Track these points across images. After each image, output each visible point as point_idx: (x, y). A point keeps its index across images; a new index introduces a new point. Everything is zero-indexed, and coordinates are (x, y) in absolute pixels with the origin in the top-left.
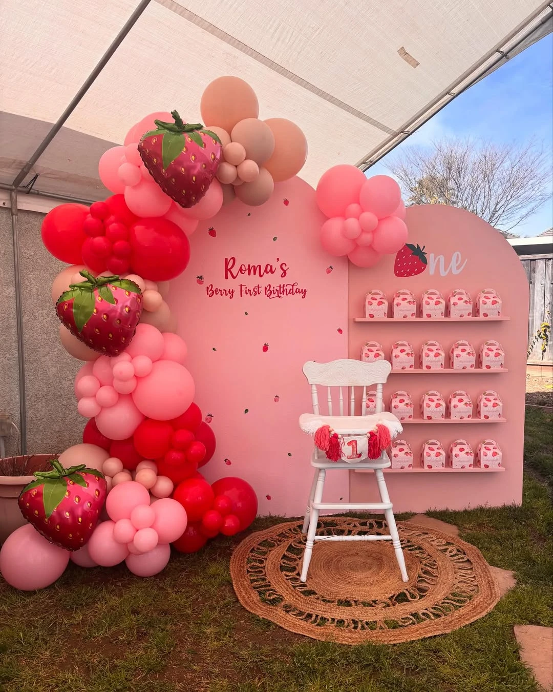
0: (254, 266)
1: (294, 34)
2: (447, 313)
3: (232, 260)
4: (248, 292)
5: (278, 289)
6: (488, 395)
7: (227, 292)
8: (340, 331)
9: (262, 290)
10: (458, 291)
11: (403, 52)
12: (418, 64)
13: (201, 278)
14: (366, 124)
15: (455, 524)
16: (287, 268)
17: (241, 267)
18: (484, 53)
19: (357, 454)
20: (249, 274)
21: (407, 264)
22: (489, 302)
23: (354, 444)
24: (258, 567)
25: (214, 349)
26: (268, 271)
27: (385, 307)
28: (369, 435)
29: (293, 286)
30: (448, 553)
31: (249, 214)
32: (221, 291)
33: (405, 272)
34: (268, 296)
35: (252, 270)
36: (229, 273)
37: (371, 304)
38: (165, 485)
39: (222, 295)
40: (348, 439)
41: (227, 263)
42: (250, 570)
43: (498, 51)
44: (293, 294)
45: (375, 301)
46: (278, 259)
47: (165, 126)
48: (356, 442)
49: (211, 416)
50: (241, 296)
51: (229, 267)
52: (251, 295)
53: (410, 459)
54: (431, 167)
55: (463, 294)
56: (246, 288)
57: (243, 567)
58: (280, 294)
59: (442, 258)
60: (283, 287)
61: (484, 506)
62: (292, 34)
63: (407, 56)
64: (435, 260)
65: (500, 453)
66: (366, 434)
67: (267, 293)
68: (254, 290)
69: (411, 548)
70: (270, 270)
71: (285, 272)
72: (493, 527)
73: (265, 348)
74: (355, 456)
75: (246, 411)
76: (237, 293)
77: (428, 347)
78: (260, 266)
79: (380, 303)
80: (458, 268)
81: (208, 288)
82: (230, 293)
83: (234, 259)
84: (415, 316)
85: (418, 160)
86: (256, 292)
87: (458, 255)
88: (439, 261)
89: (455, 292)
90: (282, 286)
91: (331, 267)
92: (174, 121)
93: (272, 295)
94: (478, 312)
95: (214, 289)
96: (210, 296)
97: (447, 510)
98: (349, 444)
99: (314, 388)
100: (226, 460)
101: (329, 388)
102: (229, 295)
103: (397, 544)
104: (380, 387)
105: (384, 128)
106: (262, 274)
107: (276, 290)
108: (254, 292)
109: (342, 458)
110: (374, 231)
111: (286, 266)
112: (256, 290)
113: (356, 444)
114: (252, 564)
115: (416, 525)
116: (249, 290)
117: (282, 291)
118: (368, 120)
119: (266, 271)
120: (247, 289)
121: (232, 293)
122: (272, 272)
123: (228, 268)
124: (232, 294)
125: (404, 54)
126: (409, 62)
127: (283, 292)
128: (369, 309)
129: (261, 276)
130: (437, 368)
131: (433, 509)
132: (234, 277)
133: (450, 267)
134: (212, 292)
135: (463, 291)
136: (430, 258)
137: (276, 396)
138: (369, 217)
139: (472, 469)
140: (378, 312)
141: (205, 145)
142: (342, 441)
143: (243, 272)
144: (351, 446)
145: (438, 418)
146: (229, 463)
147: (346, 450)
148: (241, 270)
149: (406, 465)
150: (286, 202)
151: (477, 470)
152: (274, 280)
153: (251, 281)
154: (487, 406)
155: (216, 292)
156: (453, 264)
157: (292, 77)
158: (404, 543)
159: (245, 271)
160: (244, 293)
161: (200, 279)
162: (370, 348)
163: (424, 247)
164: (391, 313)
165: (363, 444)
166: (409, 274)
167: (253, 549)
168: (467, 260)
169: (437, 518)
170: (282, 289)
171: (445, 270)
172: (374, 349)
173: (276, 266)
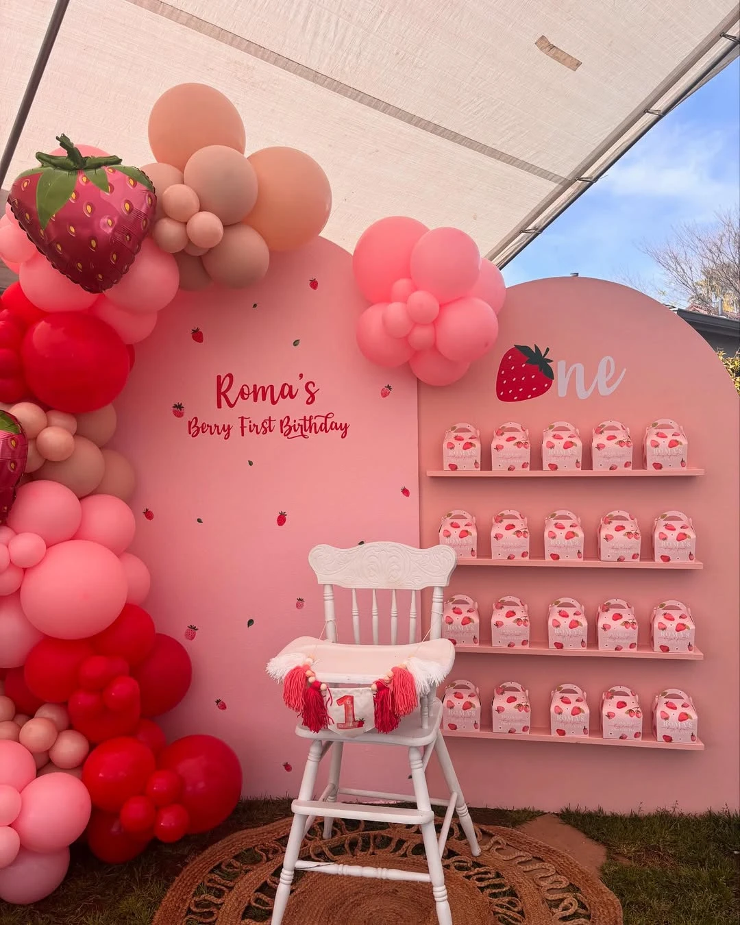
0: (263, 387)
1: (340, 24)
2: (587, 461)
3: (228, 378)
4: (254, 428)
5: (302, 423)
6: (668, 608)
7: (220, 428)
8: (405, 492)
9: (276, 425)
10: (607, 424)
11: (545, 45)
12: (579, 64)
13: (179, 407)
14: (511, 169)
15: (604, 844)
16: (316, 388)
17: (242, 389)
18: (698, 40)
19: (354, 721)
20: (255, 400)
21: (519, 379)
22: (664, 443)
23: (348, 701)
24: (211, 904)
25: (199, 521)
26: (285, 394)
27: (476, 452)
28: (375, 687)
29: (326, 418)
30: (559, 912)
31: (255, 306)
32: (211, 427)
33: (516, 393)
34: (285, 435)
35: (259, 393)
36: (222, 397)
37: (451, 447)
38: (70, 747)
39: (212, 434)
40: (338, 693)
41: (219, 385)
42: (195, 910)
43: (723, 35)
44: (326, 432)
45: (460, 442)
46: (301, 376)
47: (53, 161)
48: (352, 698)
49: (194, 628)
50: (243, 435)
51: (223, 389)
52: (258, 433)
53: (525, 717)
54: (714, 249)
55: (618, 429)
56: (250, 422)
57: (184, 901)
58: (306, 431)
59: (580, 368)
60: (310, 420)
61: (670, 809)
62: (337, 24)
63: (553, 51)
64: (566, 373)
65: (694, 716)
66: (369, 686)
67: (285, 429)
68: (263, 426)
69: (497, 891)
70: (288, 393)
71: (312, 395)
72: (673, 856)
73: (281, 520)
74: (351, 724)
75: (251, 622)
76: (235, 431)
77: (556, 521)
78: (272, 387)
79: (468, 446)
80: (609, 384)
81: (190, 423)
82: (225, 431)
83: (230, 376)
84: (529, 468)
85: (697, 241)
86: (266, 429)
87: (609, 361)
88: (574, 372)
89: (603, 426)
90: (308, 418)
91: (389, 387)
92: (64, 153)
93: (293, 434)
94: (644, 460)
95: (199, 425)
96: (193, 436)
97: (600, 811)
98: (340, 701)
99: (328, 591)
100: (218, 702)
101: (354, 592)
102: (224, 434)
103: (440, 892)
104: (438, 595)
105: (545, 174)
106: (275, 400)
107: (299, 424)
108: (263, 429)
109: (329, 727)
110: (435, 323)
111: (314, 385)
112: (266, 425)
113: (352, 702)
114: (202, 896)
115: (531, 839)
116: (254, 425)
117: (307, 426)
118: (512, 161)
119: (282, 394)
120: (252, 424)
121: (228, 430)
122: (292, 397)
123: (222, 391)
124: (229, 433)
125: (548, 49)
126: (563, 62)
127: (310, 427)
128: (449, 457)
129: (274, 402)
130: (570, 559)
131: (573, 808)
132: (231, 406)
133: (595, 381)
134: (196, 429)
135: (618, 425)
136: (560, 369)
137: (300, 600)
138: (422, 299)
139: (640, 742)
140: (466, 461)
141: (112, 189)
142: (328, 696)
143: (246, 397)
144: (343, 705)
145: (574, 647)
146: (223, 707)
147: (335, 712)
148: (242, 393)
149: (518, 727)
150: (314, 284)
151: (649, 743)
152: (296, 409)
153: (258, 411)
154: (664, 629)
155: (203, 429)
156: (601, 378)
157: (358, 95)
158: (489, 879)
159: (249, 394)
160: (246, 430)
161: (178, 410)
162: (455, 521)
163: (548, 349)
164: (486, 462)
165: (364, 703)
166: (523, 397)
167: (218, 867)
168: (625, 370)
169: (576, 826)
170: (307, 423)
171: (587, 389)
172: (461, 522)
173: (298, 386)
